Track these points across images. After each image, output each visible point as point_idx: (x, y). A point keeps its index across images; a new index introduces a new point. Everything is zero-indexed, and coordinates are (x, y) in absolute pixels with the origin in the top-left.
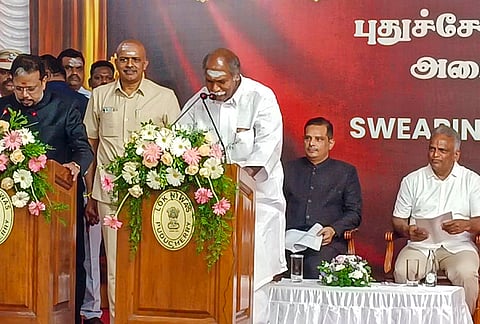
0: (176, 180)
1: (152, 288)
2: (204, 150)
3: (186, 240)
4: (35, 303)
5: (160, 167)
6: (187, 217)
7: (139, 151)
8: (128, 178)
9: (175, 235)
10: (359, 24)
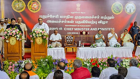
0: (40, 35)
1: (36, 49)
2: (44, 31)
3: (41, 43)
4: (19, 53)
5: (38, 34)
6: (41, 40)
7: (35, 32)
8: (34, 35)
9: (39, 42)
10: (40, 16)
